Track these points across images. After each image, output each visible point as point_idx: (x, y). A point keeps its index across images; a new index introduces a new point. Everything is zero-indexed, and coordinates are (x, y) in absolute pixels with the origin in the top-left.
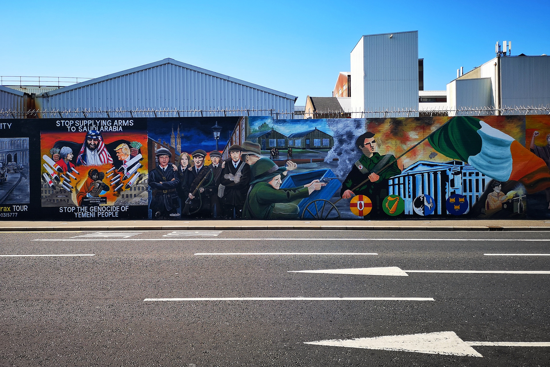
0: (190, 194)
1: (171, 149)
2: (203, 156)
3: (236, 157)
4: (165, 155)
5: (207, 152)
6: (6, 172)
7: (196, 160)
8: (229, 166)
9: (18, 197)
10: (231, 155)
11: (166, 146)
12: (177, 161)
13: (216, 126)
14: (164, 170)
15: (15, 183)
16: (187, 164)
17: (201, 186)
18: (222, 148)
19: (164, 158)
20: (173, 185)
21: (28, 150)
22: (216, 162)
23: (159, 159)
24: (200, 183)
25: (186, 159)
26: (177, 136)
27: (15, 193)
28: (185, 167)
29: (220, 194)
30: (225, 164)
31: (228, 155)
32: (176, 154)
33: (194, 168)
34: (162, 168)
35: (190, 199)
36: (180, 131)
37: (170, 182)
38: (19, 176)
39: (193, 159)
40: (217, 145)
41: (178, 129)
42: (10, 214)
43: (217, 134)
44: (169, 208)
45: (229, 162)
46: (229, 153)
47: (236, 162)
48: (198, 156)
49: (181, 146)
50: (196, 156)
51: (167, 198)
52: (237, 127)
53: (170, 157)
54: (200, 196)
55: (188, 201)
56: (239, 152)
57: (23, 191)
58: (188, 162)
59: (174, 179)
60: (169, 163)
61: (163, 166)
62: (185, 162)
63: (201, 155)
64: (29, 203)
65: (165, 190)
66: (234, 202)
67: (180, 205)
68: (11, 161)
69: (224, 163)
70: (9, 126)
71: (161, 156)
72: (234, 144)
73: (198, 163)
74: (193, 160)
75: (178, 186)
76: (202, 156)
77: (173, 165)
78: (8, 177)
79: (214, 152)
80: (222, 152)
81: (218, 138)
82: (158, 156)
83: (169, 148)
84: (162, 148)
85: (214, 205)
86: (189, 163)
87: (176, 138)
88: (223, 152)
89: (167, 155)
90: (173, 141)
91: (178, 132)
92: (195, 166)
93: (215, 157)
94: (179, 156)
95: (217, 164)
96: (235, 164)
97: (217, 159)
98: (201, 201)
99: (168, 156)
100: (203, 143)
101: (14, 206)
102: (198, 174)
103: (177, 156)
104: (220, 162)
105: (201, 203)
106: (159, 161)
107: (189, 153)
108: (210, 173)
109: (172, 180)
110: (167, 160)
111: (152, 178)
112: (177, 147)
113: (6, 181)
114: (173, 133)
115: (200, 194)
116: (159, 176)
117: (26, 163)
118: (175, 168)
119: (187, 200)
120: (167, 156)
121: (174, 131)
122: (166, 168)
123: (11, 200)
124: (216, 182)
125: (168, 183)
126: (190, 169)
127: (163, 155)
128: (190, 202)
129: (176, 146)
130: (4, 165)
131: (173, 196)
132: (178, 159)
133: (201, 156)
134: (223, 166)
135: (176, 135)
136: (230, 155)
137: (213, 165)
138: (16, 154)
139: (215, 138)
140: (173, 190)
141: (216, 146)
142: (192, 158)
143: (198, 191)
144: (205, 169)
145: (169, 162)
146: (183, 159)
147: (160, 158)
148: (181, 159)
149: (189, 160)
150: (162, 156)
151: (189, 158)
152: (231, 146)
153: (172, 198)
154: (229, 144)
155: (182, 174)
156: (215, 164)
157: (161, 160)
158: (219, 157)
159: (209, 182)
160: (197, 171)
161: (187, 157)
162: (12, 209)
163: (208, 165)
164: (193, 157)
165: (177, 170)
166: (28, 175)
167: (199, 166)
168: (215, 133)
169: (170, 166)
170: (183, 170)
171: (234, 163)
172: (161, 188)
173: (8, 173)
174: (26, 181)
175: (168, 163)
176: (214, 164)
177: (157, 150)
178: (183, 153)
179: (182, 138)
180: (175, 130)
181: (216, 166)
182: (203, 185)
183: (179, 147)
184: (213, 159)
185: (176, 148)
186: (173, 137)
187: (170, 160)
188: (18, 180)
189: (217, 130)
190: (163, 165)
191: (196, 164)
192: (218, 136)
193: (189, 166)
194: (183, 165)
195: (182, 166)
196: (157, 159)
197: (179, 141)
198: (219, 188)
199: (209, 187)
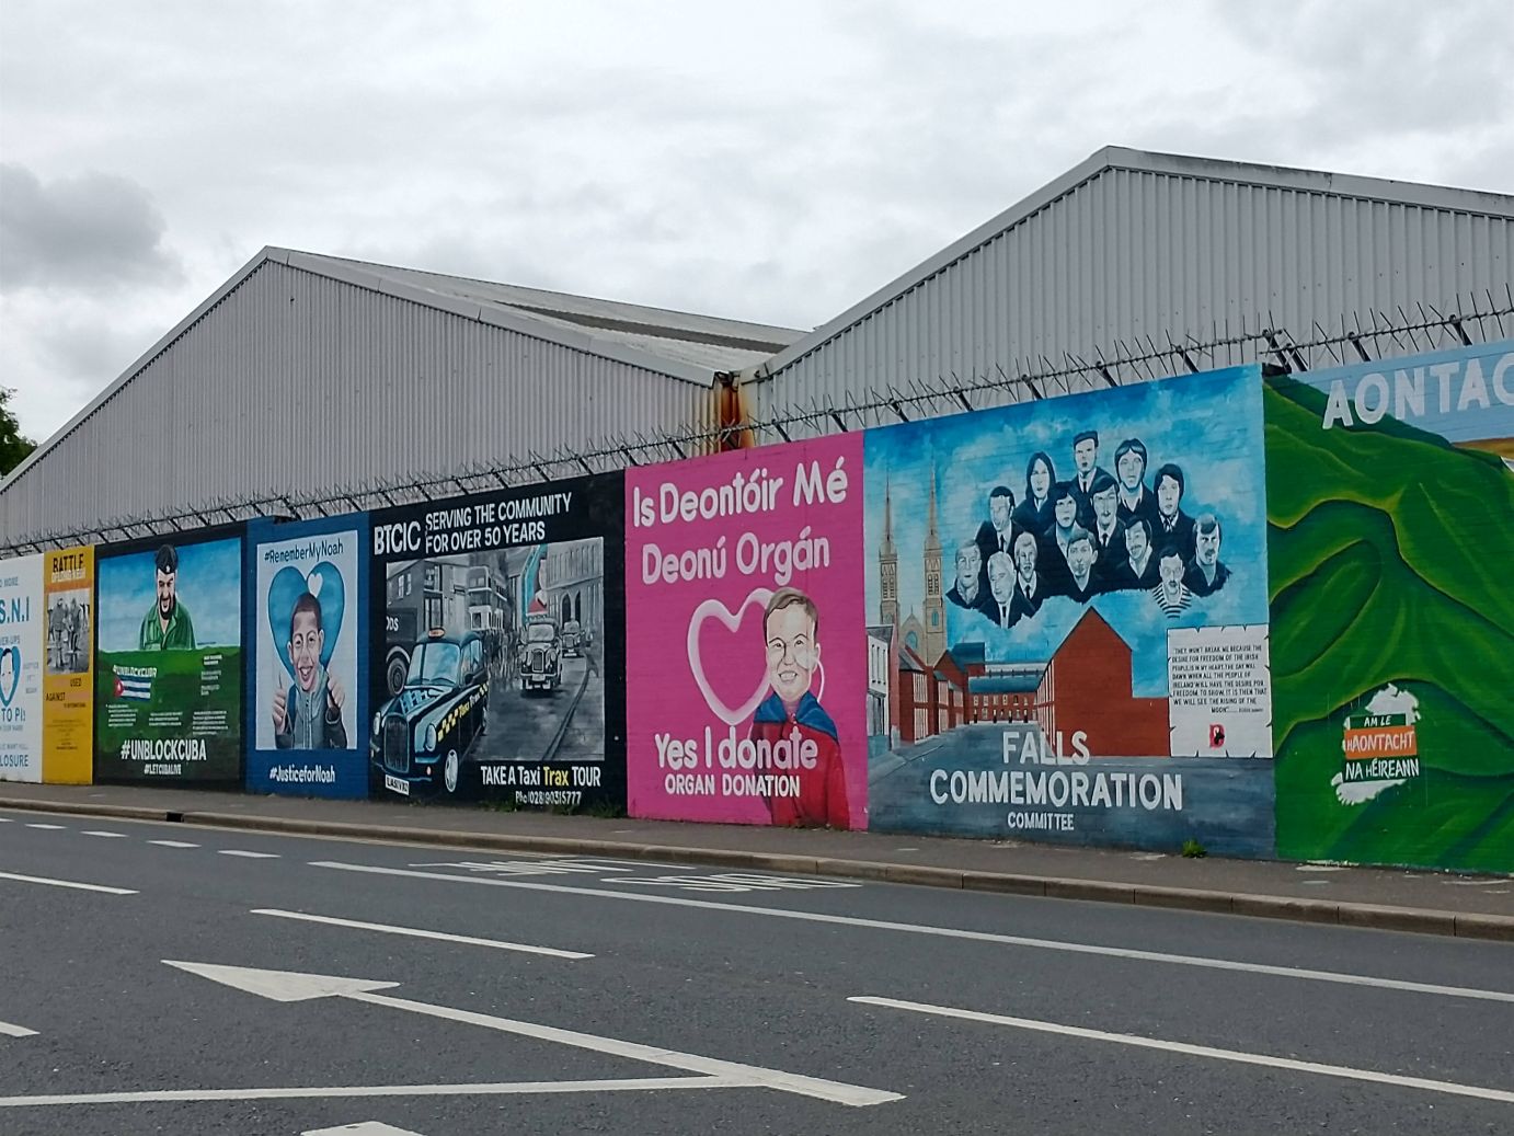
6: (561, 655)
9: (581, 740)
15: (577, 690)
21: (602, 580)
27: (578, 724)
38: (582, 665)
42: (567, 795)
57: (593, 718)
64: (603, 759)
68: (569, 620)
70: (567, 502)
78: (565, 672)
101: (574, 768)
113: (559, 683)
117: (597, 622)
123: (569, 747)
130: (556, 631)
138: (579, 596)
162: (570, 778)
166: (601, 663)
173: (563, 657)
174: (598, 685)
188: (582, 680)
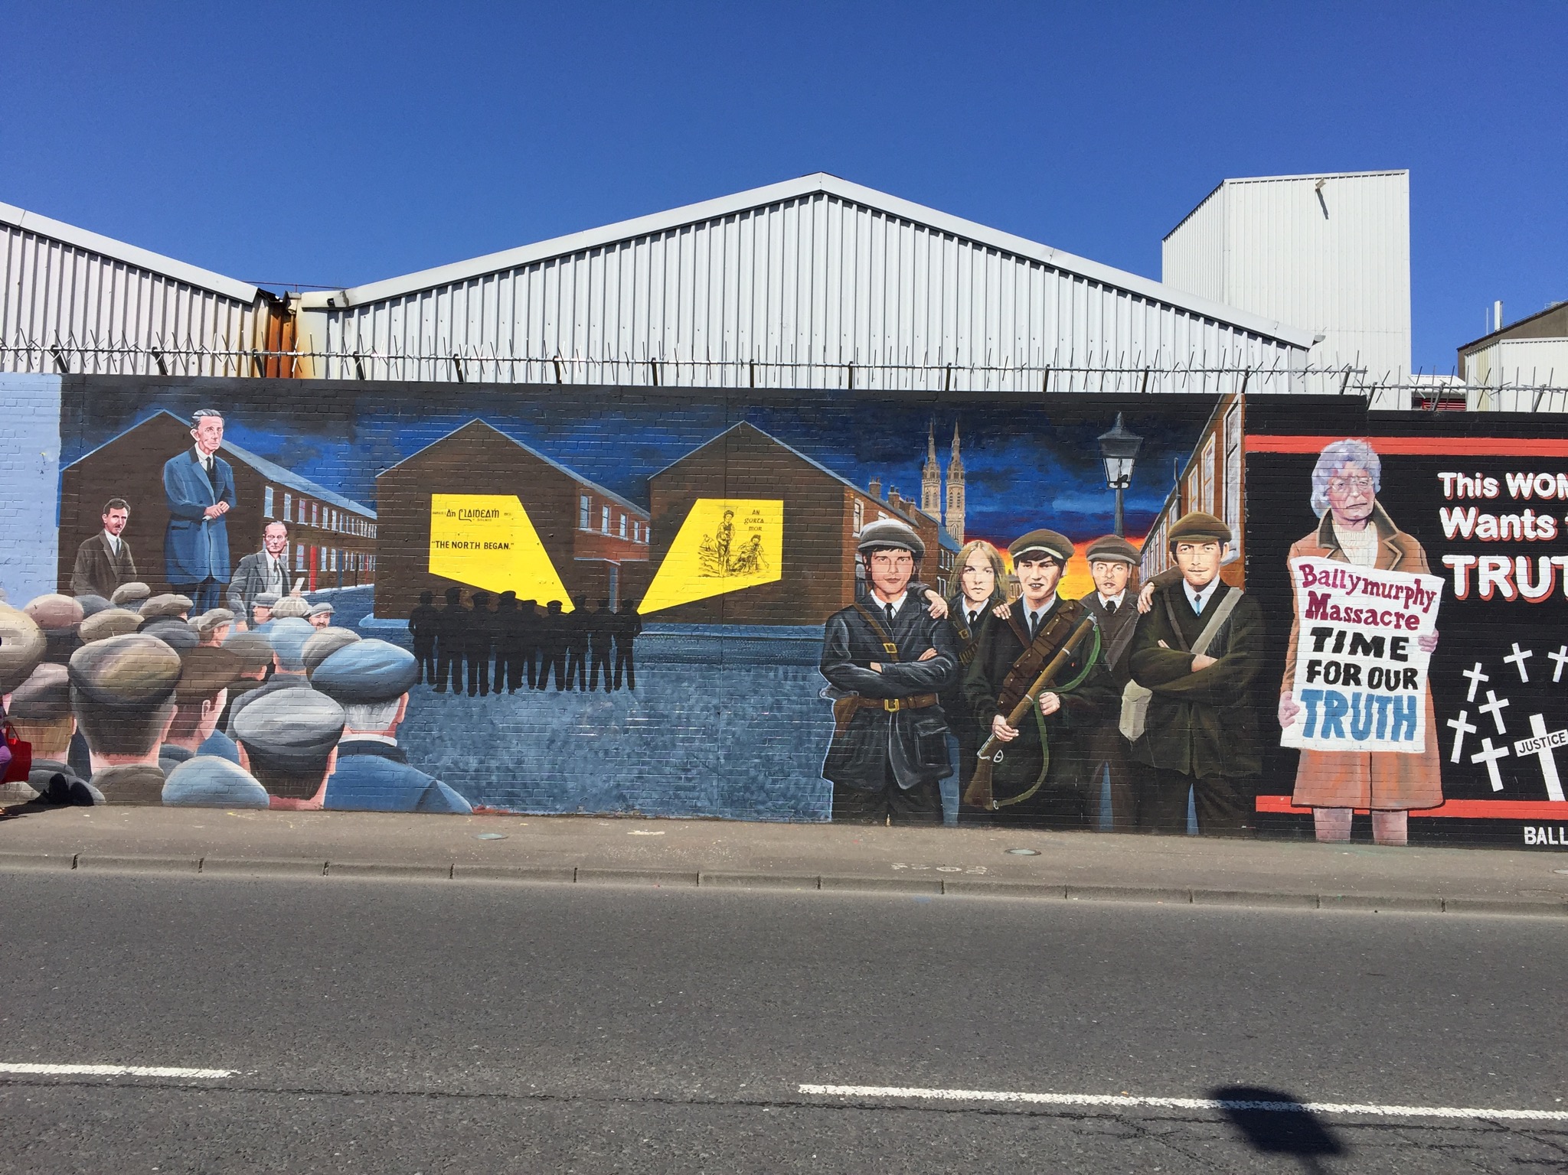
0: (1000, 720)
1: (924, 523)
2: (1059, 556)
3: (1203, 566)
4: (893, 548)
5: (1076, 540)
7: (1028, 573)
8: (1168, 605)
10: (1178, 555)
11: (900, 512)
12: (945, 575)
13: (1117, 432)
14: (889, 614)
16: (988, 588)
17: (1047, 687)
18: (1141, 525)
19: (893, 560)
20: (928, 678)
22: (1112, 585)
23: (869, 563)
24: (1044, 674)
25: (985, 569)
26: (951, 472)
28: (982, 602)
29: (1131, 724)
30: (1152, 595)
31: (1167, 556)
32: (941, 546)
33: (1017, 608)
34: (881, 604)
35: (999, 744)
36: (963, 448)
37: (914, 664)
39: (1016, 567)
40: (1118, 516)
41: (956, 441)
43: (1119, 468)
44: (909, 775)
45: (1170, 590)
46: (1173, 547)
47: (1199, 588)
48: (1038, 556)
49: (967, 513)
50: (1026, 559)
51: (901, 735)
52: (1207, 436)
53: (916, 557)
54: (1043, 728)
55: (991, 751)
56: (1215, 547)
58: (995, 581)
59: (931, 652)
60: (912, 585)
61: (888, 594)
62: (979, 584)
63: (1048, 554)
65: (891, 698)
66: (1191, 760)
67: (957, 766)
69: (1148, 589)
71: (879, 554)
72: (1193, 509)
73: (1036, 586)
74: (1014, 573)
75: (945, 684)
76: (1053, 557)
77: (930, 594)
79: (1104, 542)
80: (1138, 545)
81: (1125, 485)
82: (867, 552)
83: (916, 523)
84: (885, 521)
85: (1102, 773)
86: (997, 587)
87: (944, 477)
88: (1143, 542)
89: (905, 550)
90: (930, 489)
91: (955, 454)
92: (1025, 601)
93: (1110, 565)
94: (956, 555)
95: (1118, 593)
96: (1198, 598)
97: (1120, 575)
98: (1046, 753)
99: (908, 554)
100: (1061, 505)
102: (1036, 634)
103: (946, 557)
104: (1132, 586)
105: (1046, 759)
106: (869, 575)
107: (1000, 543)
108: (1088, 635)
109: (923, 657)
110: (905, 569)
111: (840, 646)
112: (948, 516)
114: (932, 456)
115: (1040, 719)
116: (867, 638)
118: (939, 605)
119: (986, 746)
120: (902, 554)
121: (937, 451)
122: (898, 603)
124: (1114, 670)
125: (905, 668)
126: (1002, 611)
127: (887, 548)
128: (999, 757)
129: (943, 512)
131: (925, 728)
132: (951, 569)
133: (1049, 558)
134: (1144, 605)
135: (944, 467)
136: (1176, 558)
137: (1101, 597)
139: (1112, 485)
140: (925, 701)
141: (1113, 517)
142: (1009, 566)
143: (1033, 709)
144: (1065, 613)
145: (914, 578)
146: (972, 569)
147: (873, 561)
148: (964, 567)
149: (996, 573)
150: (884, 553)
151: (996, 566)
152: (1179, 517)
153: (922, 734)
154: (1173, 511)
155: (966, 634)
156: (1108, 591)
157: (880, 569)
158: (1128, 563)
159: (1080, 668)
160: (1030, 622)
161: (992, 560)
163: (1078, 598)
164: (1016, 561)
165: (943, 615)
167: (1039, 601)
168: (1112, 464)
169: (915, 598)
170: (972, 614)
171: (1190, 593)
172: (873, 691)
175: (909, 582)
176: (1106, 596)
177: (862, 528)
178: (972, 544)
179: (971, 479)
180: (943, 443)
181: (1111, 604)
182: (1055, 682)
183: (956, 517)
184: (1100, 572)
185: (944, 519)
186: (933, 475)
187: (917, 571)
189: (1119, 448)
190: (888, 591)
191: (1028, 593)
192: (1124, 473)
193: (996, 598)
194: (973, 595)
195: (969, 598)
196: (863, 563)
197: (957, 489)
198: (1123, 698)
199: (1082, 691)
